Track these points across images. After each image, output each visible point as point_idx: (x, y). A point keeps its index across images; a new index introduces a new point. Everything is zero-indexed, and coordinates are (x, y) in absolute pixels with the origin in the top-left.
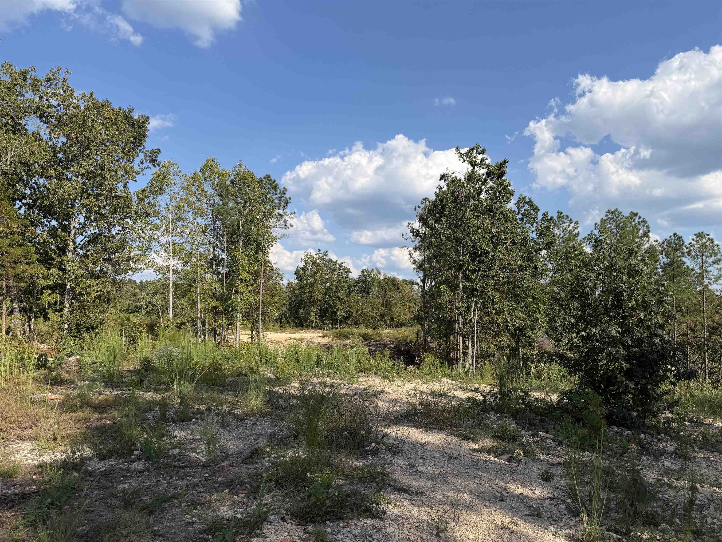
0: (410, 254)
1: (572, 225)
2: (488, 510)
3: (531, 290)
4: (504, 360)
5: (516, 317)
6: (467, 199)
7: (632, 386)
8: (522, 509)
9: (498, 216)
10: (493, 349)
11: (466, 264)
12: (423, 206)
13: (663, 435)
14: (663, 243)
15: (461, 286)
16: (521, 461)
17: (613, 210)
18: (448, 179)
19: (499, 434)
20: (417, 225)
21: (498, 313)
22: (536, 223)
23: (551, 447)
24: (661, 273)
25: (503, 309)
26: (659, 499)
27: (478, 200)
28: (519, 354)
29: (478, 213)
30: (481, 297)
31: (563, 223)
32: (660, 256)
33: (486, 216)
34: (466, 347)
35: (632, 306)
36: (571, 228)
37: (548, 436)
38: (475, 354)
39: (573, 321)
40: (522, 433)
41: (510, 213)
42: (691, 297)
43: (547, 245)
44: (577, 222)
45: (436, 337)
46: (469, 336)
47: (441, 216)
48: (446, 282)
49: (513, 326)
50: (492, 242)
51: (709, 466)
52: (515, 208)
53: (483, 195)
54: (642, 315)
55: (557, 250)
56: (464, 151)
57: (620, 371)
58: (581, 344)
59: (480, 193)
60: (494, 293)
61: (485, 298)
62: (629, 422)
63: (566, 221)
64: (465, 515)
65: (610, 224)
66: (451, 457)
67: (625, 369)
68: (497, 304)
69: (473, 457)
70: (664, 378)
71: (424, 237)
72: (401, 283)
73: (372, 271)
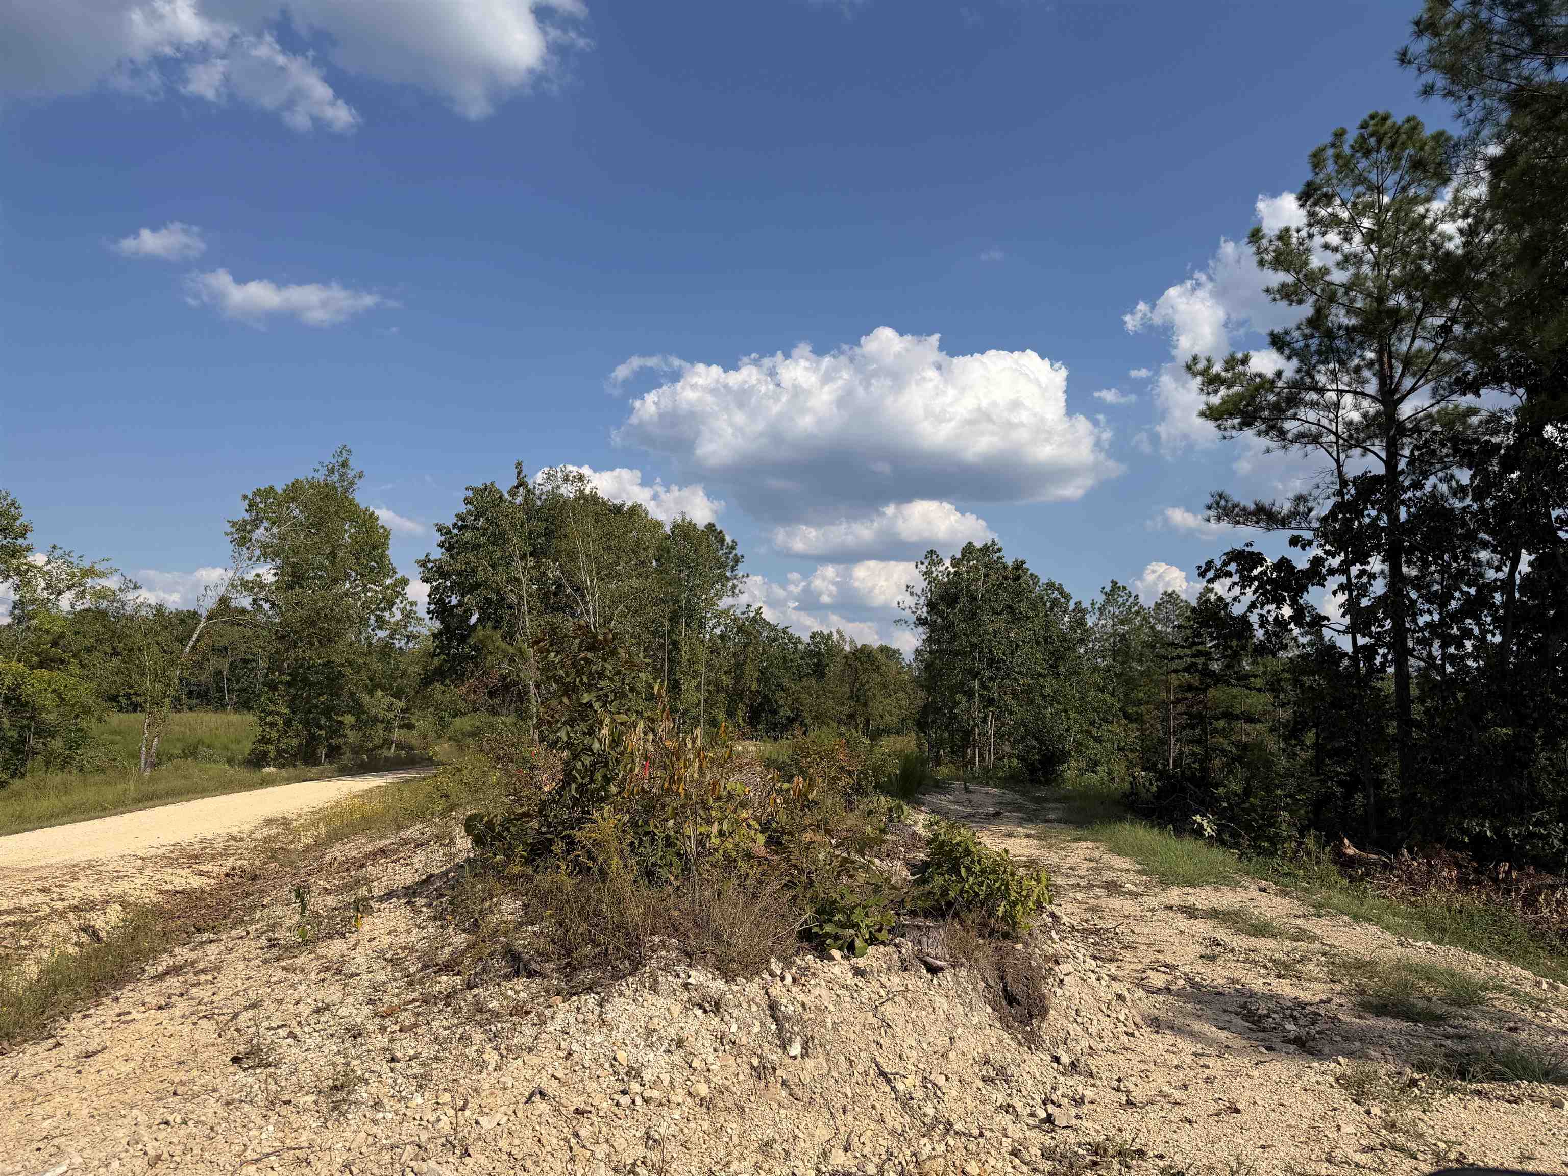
11: (982, 671)
15: (977, 695)
30: (998, 707)
72: (882, 658)
73: (830, 636)
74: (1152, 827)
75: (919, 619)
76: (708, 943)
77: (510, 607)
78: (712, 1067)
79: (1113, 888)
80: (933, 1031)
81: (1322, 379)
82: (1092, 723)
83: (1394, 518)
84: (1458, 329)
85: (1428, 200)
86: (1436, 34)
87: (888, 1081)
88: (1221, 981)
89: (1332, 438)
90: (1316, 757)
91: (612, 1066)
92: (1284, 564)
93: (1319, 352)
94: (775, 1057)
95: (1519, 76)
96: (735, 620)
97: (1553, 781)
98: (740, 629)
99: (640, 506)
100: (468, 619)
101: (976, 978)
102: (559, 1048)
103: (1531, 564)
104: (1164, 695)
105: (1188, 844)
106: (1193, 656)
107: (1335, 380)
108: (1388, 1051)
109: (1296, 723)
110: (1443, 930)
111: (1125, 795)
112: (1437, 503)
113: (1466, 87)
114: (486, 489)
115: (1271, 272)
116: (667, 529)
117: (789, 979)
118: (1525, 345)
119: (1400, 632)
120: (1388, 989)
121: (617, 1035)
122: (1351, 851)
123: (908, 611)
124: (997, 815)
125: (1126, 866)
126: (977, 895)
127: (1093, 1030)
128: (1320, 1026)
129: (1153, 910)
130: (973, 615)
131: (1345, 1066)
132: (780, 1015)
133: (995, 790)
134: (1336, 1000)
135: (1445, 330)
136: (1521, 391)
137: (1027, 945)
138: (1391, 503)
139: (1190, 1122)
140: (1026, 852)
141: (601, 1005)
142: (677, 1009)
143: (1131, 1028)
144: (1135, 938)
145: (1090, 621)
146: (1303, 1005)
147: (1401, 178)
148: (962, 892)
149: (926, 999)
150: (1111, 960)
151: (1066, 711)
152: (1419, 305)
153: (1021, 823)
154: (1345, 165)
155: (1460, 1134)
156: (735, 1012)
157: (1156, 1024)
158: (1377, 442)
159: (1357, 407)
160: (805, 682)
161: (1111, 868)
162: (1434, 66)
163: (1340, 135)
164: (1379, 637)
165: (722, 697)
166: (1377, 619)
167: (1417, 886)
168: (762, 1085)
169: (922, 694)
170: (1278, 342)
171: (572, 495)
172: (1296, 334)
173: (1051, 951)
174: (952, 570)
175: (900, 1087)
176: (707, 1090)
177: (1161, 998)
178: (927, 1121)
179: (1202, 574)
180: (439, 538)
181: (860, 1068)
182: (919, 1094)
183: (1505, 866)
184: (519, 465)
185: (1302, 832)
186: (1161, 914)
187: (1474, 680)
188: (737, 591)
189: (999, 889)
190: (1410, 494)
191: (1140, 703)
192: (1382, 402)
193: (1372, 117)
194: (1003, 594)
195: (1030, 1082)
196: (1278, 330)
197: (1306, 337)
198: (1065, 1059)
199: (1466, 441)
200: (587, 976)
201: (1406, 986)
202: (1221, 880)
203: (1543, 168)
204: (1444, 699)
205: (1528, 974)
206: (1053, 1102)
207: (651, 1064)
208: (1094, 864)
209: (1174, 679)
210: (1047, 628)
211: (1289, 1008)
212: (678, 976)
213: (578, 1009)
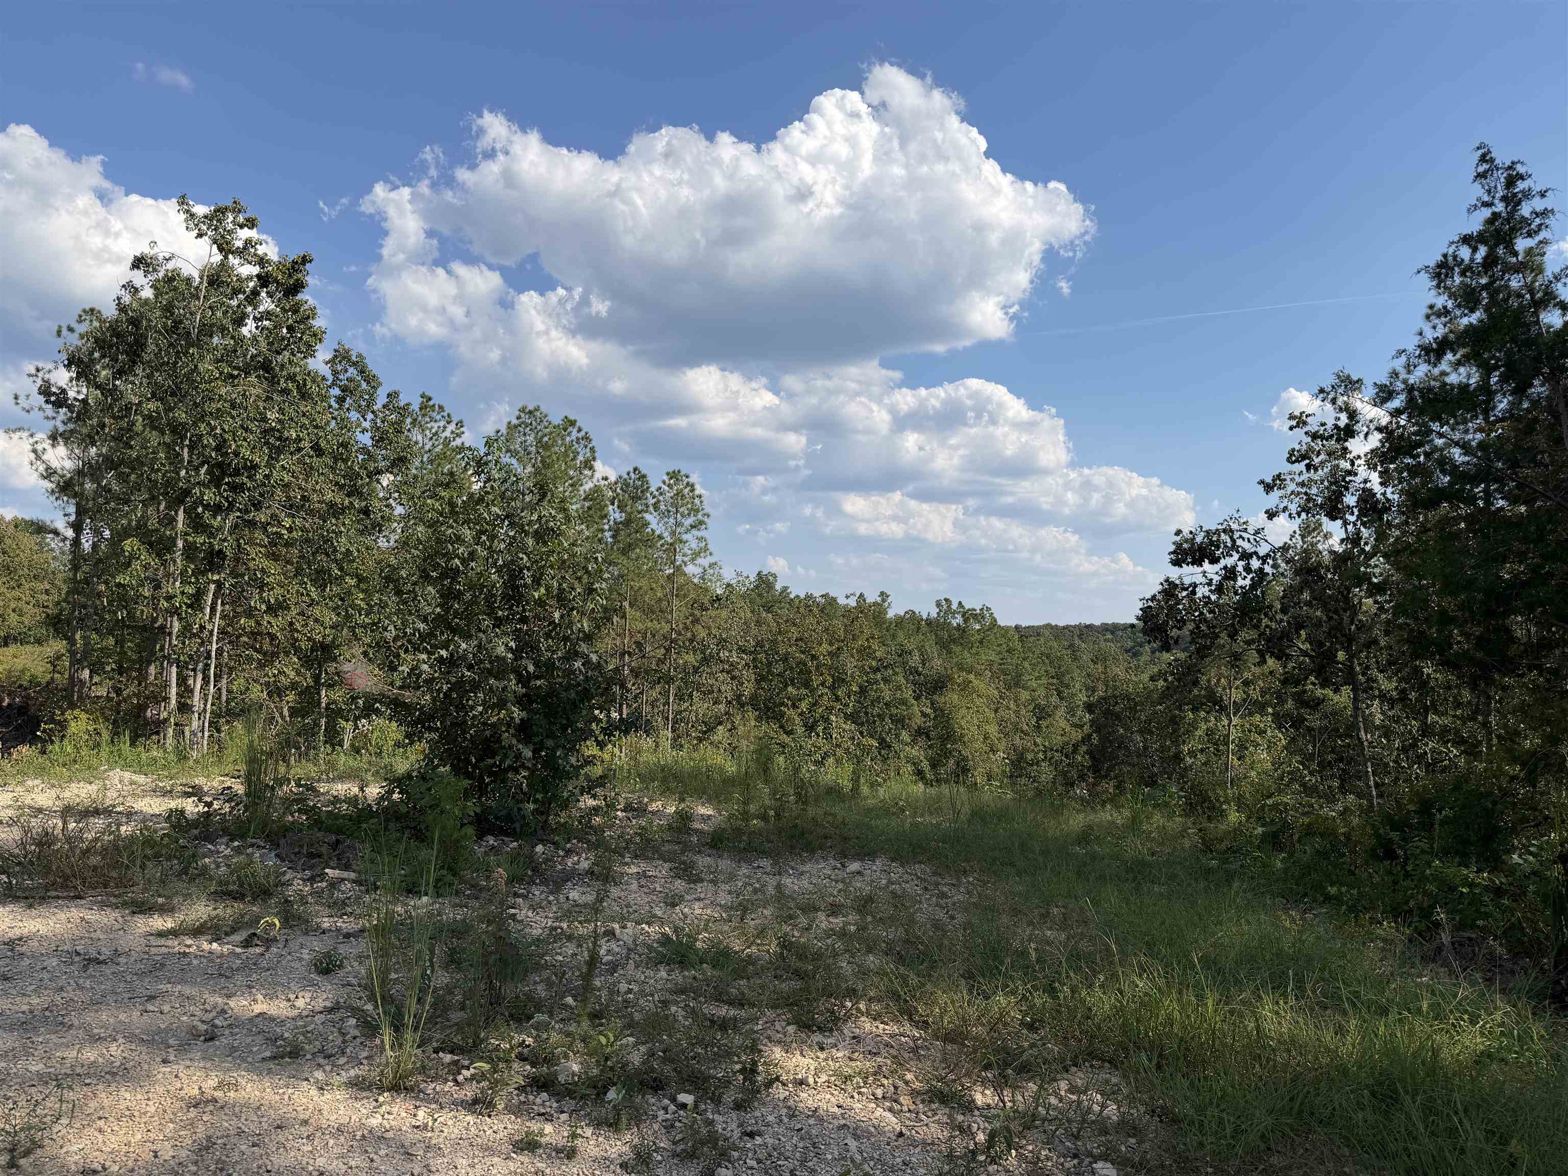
0: (35, 451)
1: (452, 427)
2: (168, 1069)
3: (354, 561)
4: (283, 717)
5: (316, 620)
6: (207, 330)
7: (528, 753)
8: (255, 1049)
9: (283, 385)
10: (257, 693)
11: (196, 491)
12: (83, 328)
13: (575, 841)
14: (616, 483)
15: (180, 544)
16: (275, 940)
17: (531, 408)
18: (155, 270)
19: (231, 888)
20: (62, 377)
21: (272, 610)
22: (373, 412)
23: (349, 898)
24: (610, 540)
25: (285, 601)
26: (546, 966)
27: (233, 337)
28: (319, 703)
29: (235, 368)
30: (232, 572)
31: (432, 419)
32: (611, 507)
33: (253, 379)
34: (185, 691)
35: (540, 599)
36: (447, 433)
37: (345, 874)
38: (209, 706)
39: (422, 626)
40: (287, 877)
41: (314, 381)
42: (654, 585)
43: (394, 464)
44: (461, 422)
45: (108, 668)
46: (196, 664)
47: (134, 363)
48: (141, 531)
49: (309, 639)
50: (267, 443)
51: (642, 886)
52: (325, 371)
53: (248, 327)
54: (557, 615)
55: (415, 477)
56: (201, 210)
57: (509, 725)
58: (436, 675)
59: (240, 321)
60: (265, 563)
61: (243, 575)
62: (517, 825)
63: (438, 417)
64: (103, 1095)
65: (525, 434)
66: (91, 961)
67: (517, 721)
68: (273, 588)
69: (154, 950)
70: (586, 734)
71: (82, 412)
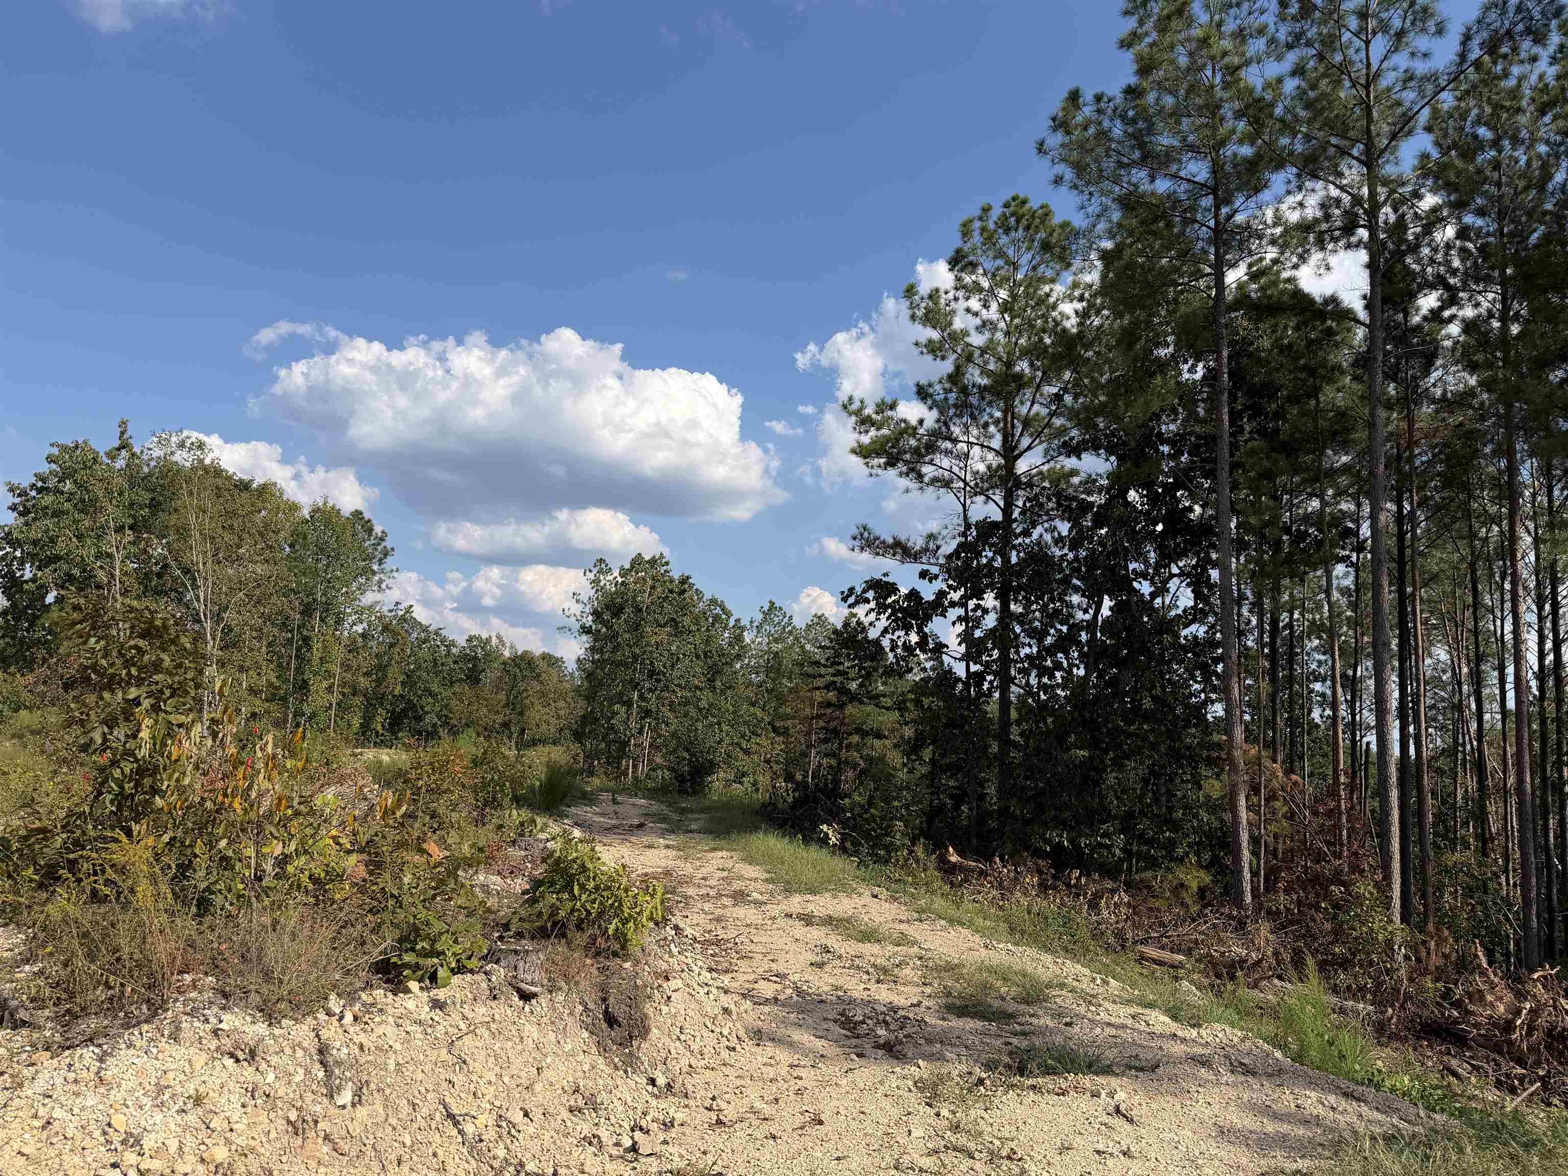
72: (543, 665)
73: (489, 640)
74: (784, 836)
75: (583, 627)
76: (253, 979)
77: (99, 587)
78: (235, 1127)
79: (740, 897)
80: (517, 1062)
81: (956, 430)
82: (743, 736)
83: (1006, 560)
84: (1068, 399)
85: (1053, 281)
86: (1068, 133)
87: (456, 1124)
88: (826, 989)
89: (961, 484)
90: (931, 773)
91: (105, 1133)
92: (914, 595)
93: (956, 406)
94: (318, 1108)
95: (1129, 182)
96: (380, 618)
97: (1118, 798)
98: (386, 628)
99: (275, 484)
100: (43, 597)
101: (574, 1003)
102: (36, 1116)
103: (1111, 609)
104: (808, 710)
105: (814, 853)
106: (834, 675)
107: (967, 432)
108: (964, 1051)
109: (916, 740)
110: (1023, 932)
111: (764, 806)
112: (1041, 550)
113: (1088, 183)
114: (77, 447)
115: (920, 327)
116: (306, 513)
117: (349, 1018)
118: (1119, 419)
119: (1005, 661)
120: (971, 990)
121: (117, 1096)
122: (954, 858)
123: (573, 619)
124: (641, 826)
125: (753, 875)
126: (589, 913)
127: (695, 1047)
128: (908, 1030)
129: (774, 918)
130: (637, 626)
131: (923, 1069)
132: (330, 1059)
133: (643, 801)
134: (925, 1003)
135: (1058, 398)
136: (1113, 458)
137: (637, 962)
138: (1005, 546)
139: (774, 1137)
140: (663, 863)
141: (101, 1060)
142: (200, 1060)
143: (734, 1042)
144: (753, 947)
145: (748, 637)
146: (894, 1009)
147: (1033, 258)
148: (573, 910)
149: (514, 1029)
150: (727, 971)
151: (719, 724)
152: (1039, 374)
153: (662, 834)
154: (989, 238)
155: (1014, 1128)
156: (274, 1060)
157: (758, 1036)
158: (997, 491)
159: (983, 459)
160: (457, 688)
161: (741, 878)
162: (1063, 160)
163: (986, 210)
164: (987, 665)
165: (358, 700)
166: (987, 649)
167: (1005, 890)
168: (299, 1141)
169: (582, 703)
170: (923, 393)
171: (188, 464)
172: (938, 387)
173: (664, 966)
174: (620, 580)
175: (469, 1128)
176: (227, 1154)
177: (767, 1009)
178: (496, 1164)
179: (845, 599)
180: (12, 500)
181: (425, 1111)
182: (490, 1134)
183: (1077, 873)
184: (123, 424)
185: (914, 842)
186: (781, 922)
187: (1062, 707)
188: (384, 586)
189: (612, 905)
190: (1020, 540)
191: (786, 717)
192: (1004, 457)
193: (1014, 199)
194: (668, 607)
195: (620, 1108)
196: (924, 382)
197: (947, 391)
198: (661, 1081)
199: (1067, 498)
200: (93, 1023)
201: (986, 987)
202: (841, 887)
203: (1142, 266)
204: (1037, 722)
205: (1086, 971)
206: (641, 1129)
207: (157, 1128)
208: (725, 874)
209: (818, 696)
210: (707, 642)
211: (883, 1013)
212: (207, 1021)
213: (70, 1065)
